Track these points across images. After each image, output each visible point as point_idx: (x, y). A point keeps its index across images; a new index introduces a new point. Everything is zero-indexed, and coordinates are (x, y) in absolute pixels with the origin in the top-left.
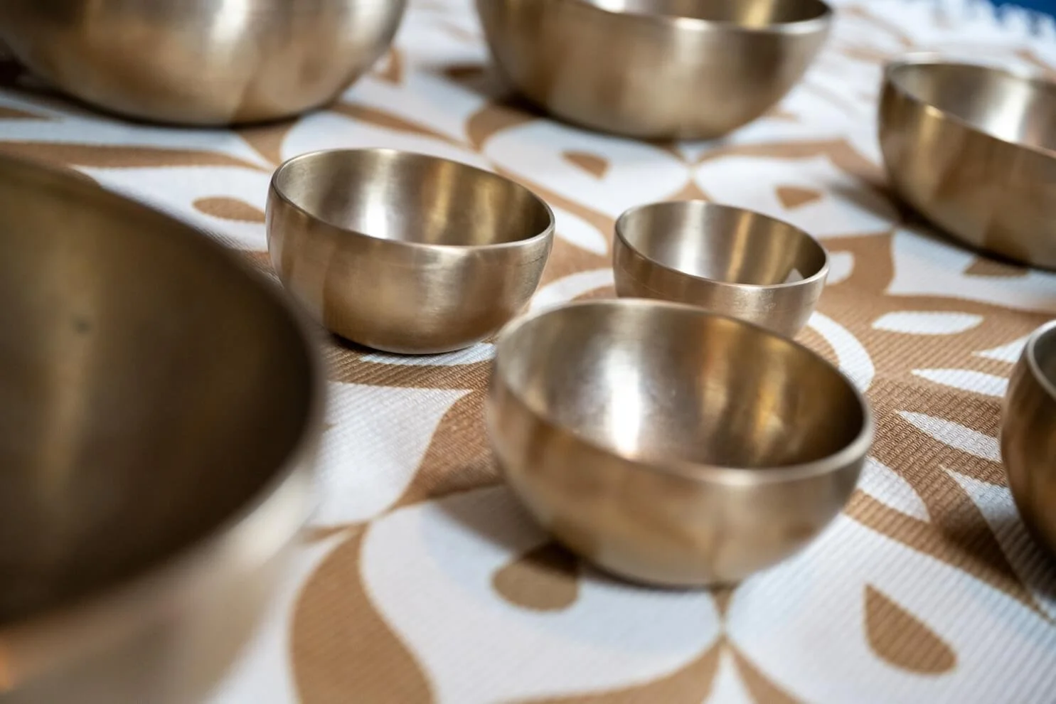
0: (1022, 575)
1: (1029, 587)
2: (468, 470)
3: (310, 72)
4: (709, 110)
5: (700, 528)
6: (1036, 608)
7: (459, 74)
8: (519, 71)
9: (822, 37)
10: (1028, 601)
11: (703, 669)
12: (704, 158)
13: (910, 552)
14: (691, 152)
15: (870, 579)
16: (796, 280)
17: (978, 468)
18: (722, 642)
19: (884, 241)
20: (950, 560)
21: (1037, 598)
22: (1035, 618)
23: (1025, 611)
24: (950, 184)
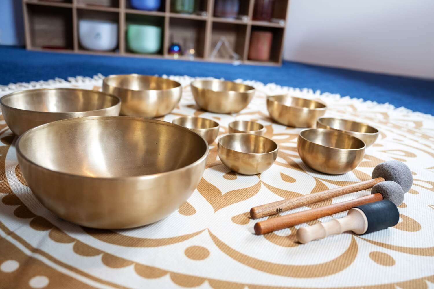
0: (304, 169)
1: (305, 171)
2: (214, 163)
3: (167, 107)
4: (236, 107)
5: (255, 163)
6: (307, 173)
7: (190, 106)
8: (201, 104)
9: (254, 93)
10: (305, 172)
11: (259, 184)
12: (237, 116)
13: (286, 168)
14: (234, 115)
15: (280, 172)
16: (259, 131)
17: (294, 156)
18: (260, 181)
19: (270, 126)
20: (292, 168)
21: (306, 172)
22: (307, 174)
23: (305, 174)
24: (281, 115)
